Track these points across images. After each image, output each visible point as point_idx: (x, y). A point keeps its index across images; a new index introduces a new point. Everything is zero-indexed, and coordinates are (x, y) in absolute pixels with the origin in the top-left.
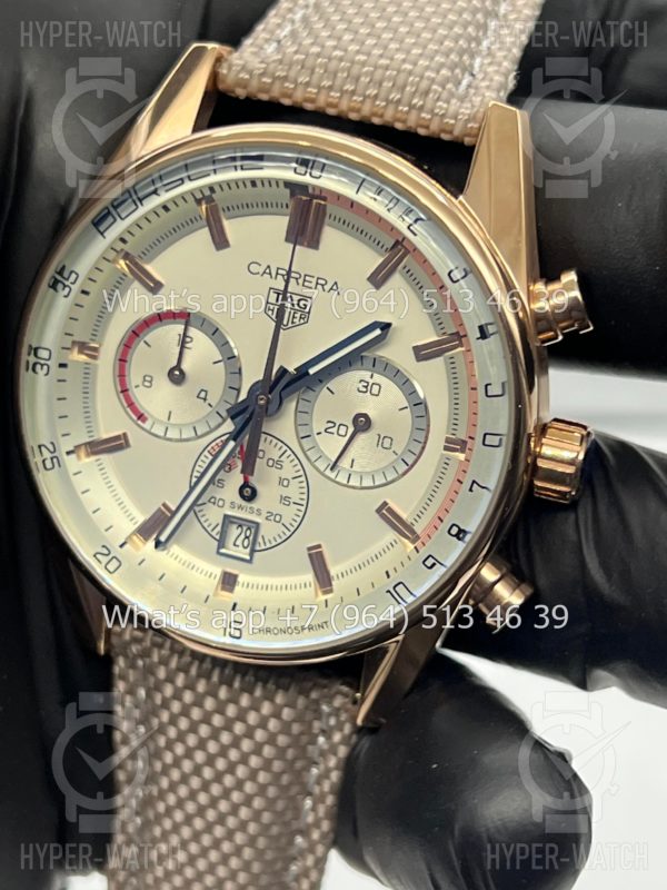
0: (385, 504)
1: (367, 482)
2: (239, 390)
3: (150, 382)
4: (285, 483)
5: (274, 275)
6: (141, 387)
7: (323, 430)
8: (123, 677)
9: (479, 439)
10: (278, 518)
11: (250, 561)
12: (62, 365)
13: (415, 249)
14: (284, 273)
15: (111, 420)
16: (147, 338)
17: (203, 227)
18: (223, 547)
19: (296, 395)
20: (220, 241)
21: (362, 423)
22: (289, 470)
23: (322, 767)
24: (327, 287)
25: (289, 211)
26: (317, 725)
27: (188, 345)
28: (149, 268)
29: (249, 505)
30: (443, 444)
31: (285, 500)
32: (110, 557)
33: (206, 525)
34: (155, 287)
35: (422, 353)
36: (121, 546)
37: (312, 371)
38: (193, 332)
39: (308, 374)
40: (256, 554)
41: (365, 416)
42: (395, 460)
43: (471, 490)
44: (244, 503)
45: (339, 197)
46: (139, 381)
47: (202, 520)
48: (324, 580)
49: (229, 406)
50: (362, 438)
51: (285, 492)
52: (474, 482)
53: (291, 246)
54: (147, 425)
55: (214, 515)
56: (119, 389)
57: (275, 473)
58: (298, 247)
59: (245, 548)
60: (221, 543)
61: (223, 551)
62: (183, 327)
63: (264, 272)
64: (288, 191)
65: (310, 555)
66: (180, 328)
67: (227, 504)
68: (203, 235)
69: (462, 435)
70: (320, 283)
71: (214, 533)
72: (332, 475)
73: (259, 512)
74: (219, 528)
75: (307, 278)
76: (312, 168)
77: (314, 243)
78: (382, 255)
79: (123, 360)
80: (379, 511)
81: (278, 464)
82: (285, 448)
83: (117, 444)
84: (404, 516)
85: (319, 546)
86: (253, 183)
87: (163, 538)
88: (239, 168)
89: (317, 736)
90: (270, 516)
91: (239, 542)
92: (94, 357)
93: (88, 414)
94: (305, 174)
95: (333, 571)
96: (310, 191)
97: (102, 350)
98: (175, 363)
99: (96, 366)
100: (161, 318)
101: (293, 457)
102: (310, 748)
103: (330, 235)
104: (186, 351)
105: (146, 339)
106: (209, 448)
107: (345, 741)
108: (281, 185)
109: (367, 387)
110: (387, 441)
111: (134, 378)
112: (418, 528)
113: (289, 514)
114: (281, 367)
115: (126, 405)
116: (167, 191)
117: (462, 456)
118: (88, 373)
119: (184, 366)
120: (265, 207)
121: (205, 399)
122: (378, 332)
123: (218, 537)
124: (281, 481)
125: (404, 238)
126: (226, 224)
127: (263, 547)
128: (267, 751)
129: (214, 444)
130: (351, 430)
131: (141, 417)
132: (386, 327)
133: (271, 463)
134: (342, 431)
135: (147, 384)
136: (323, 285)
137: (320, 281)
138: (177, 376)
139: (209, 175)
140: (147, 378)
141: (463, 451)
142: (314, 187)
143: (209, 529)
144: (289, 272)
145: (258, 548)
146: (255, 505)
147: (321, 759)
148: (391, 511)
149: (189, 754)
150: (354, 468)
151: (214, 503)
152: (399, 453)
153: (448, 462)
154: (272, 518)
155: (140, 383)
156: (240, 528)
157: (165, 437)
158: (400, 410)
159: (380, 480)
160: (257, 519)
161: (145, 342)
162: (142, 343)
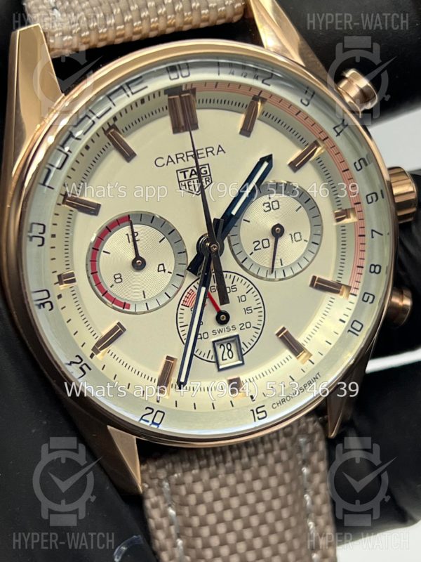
0: (314, 278)
1: (297, 269)
2: (185, 253)
3: (120, 278)
4: (243, 298)
5: (176, 161)
6: (115, 285)
7: (253, 250)
10: (248, 325)
11: (243, 364)
12: (59, 296)
13: (272, 95)
15: (106, 319)
20: (128, 155)
21: (278, 232)
22: (242, 288)
24: (215, 152)
25: (168, 111)
27: (137, 238)
28: (85, 198)
29: (225, 326)
30: (334, 218)
31: (248, 310)
32: (154, 413)
33: (201, 356)
34: (93, 209)
35: (295, 166)
37: (234, 212)
38: (137, 228)
39: (232, 215)
40: (244, 356)
41: (278, 225)
42: (308, 245)
43: (373, 237)
44: (222, 327)
45: (205, 83)
46: (112, 281)
48: (296, 349)
49: (186, 266)
51: (245, 305)
52: (372, 231)
54: (132, 309)
55: (205, 346)
56: (101, 294)
57: (234, 296)
58: (193, 132)
59: (232, 357)
60: (218, 366)
61: (221, 367)
62: (128, 227)
63: (168, 162)
64: (166, 97)
65: (280, 338)
66: (127, 229)
68: (114, 157)
69: (347, 206)
70: (209, 150)
71: (209, 359)
72: (272, 276)
73: (234, 328)
74: (212, 353)
77: (196, 126)
78: (244, 113)
79: (94, 272)
80: (312, 285)
81: (234, 288)
82: (233, 275)
83: (117, 332)
84: (329, 278)
85: (284, 329)
86: (142, 101)
87: (182, 380)
88: (130, 94)
89: (301, 467)
91: (226, 356)
92: (74, 281)
94: (178, 77)
95: (300, 340)
96: (183, 88)
97: (76, 273)
98: (133, 256)
99: (77, 286)
100: (108, 230)
101: (241, 278)
102: (301, 478)
103: (203, 115)
105: (104, 249)
106: (181, 303)
107: (321, 459)
108: (162, 93)
109: (270, 206)
110: (298, 236)
111: (107, 280)
112: (345, 281)
113: (254, 318)
115: (110, 303)
118: (74, 294)
119: (140, 255)
121: (164, 270)
122: (266, 164)
123: (213, 360)
125: (261, 92)
126: (126, 141)
127: (246, 350)
129: (184, 298)
130: (272, 241)
131: (125, 305)
132: (269, 159)
133: (228, 290)
134: (266, 244)
135: (118, 281)
136: (211, 152)
137: (208, 150)
138: (139, 264)
139: (111, 109)
140: (116, 277)
142: (186, 84)
143: (205, 358)
145: (243, 353)
146: (230, 324)
148: (320, 280)
150: (284, 265)
151: (201, 338)
152: (308, 239)
153: (343, 228)
154: (244, 327)
155: (114, 283)
156: (222, 347)
157: (149, 311)
158: (297, 210)
159: (304, 263)
160: (235, 333)
161: (104, 252)
162: (102, 253)
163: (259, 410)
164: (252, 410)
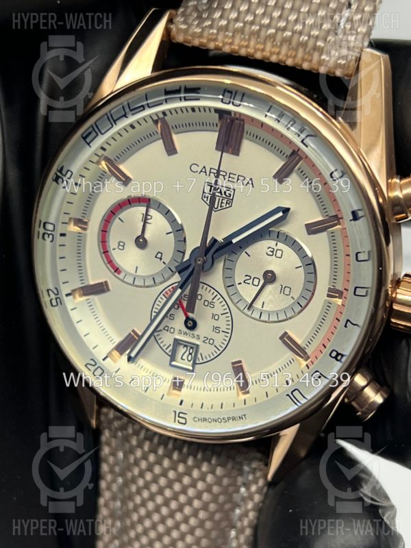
0: (285, 333)
1: (273, 318)
2: (184, 253)
3: (123, 246)
4: (216, 317)
5: (208, 173)
6: (117, 250)
7: (242, 282)
8: (108, 444)
9: (351, 290)
10: (211, 341)
11: (193, 371)
12: (63, 235)
13: (307, 157)
14: (215, 171)
15: (96, 272)
16: (120, 216)
17: (159, 139)
18: (174, 360)
19: (223, 257)
20: (171, 149)
21: (270, 277)
22: (219, 308)
23: (243, 509)
24: (245, 182)
25: (218, 128)
26: (240, 480)
27: (149, 221)
28: (122, 167)
29: (191, 332)
30: (327, 292)
31: (216, 329)
32: (96, 367)
33: (162, 345)
34: (126, 181)
35: (312, 229)
36: (104, 360)
37: (234, 241)
38: (152, 212)
39: (231, 242)
40: (197, 366)
41: (272, 272)
42: (293, 303)
43: (346, 326)
44: (188, 331)
45: (253, 119)
46: (115, 245)
47: (159, 341)
48: (243, 385)
49: (177, 264)
50: (269, 288)
51: (216, 324)
52: (348, 320)
53: (220, 153)
54: (121, 276)
55: (167, 339)
56: (102, 251)
57: (209, 311)
58: (224, 154)
59: (189, 361)
60: (173, 358)
61: (174, 363)
62: (145, 208)
63: (201, 171)
64: (217, 115)
65: (233, 367)
66: (143, 209)
67: (177, 331)
68: (159, 145)
69: (339, 287)
71: (167, 351)
72: (249, 313)
73: (198, 338)
74: (171, 348)
75: (231, 176)
76: (234, 99)
77: (236, 152)
78: (283, 160)
79: (104, 231)
80: (281, 338)
81: (211, 304)
82: (216, 293)
83: (101, 288)
84: (299, 341)
85: (240, 362)
86: (193, 109)
87: (133, 355)
88: (183, 99)
89: (240, 487)
90: (207, 340)
91: (185, 357)
92: (85, 229)
93: (81, 268)
94: (229, 104)
96: (233, 115)
97: (90, 224)
98: (139, 233)
99: (85, 235)
100: (129, 202)
101: (221, 299)
102: (235, 496)
103: (247, 146)
104: (147, 225)
106: (163, 293)
107: (259, 491)
108: (213, 111)
109: (273, 252)
110: (287, 290)
111: (112, 243)
112: (309, 351)
113: (219, 339)
114: (213, 238)
115: (106, 262)
116: (133, 114)
117: (339, 301)
118: (80, 239)
119: (147, 236)
120: (201, 126)
121: (161, 259)
122: (280, 214)
123: (170, 354)
124: (213, 316)
125: (299, 149)
126: (175, 137)
127: (201, 361)
128: (206, 496)
129: (167, 289)
130: (262, 282)
131: (117, 270)
132: (286, 211)
133: (206, 303)
134: (256, 282)
135: (121, 247)
136: (242, 181)
137: (240, 178)
138: (141, 242)
139: (162, 104)
140: (121, 244)
141: (340, 298)
142: (235, 113)
143: (164, 348)
144: (218, 171)
145: (198, 362)
146: (196, 332)
147: (242, 503)
148: (290, 338)
149: (152, 498)
150: (264, 309)
151: (167, 330)
152: (296, 298)
153: (329, 305)
154: (207, 341)
155: (116, 247)
156: (185, 348)
157: (133, 284)
158: (297, 268)
159: (282, 317)
160: (197, 342)
161: (119, 218)
162: (117, 219)
163: (181, 415)
164: (175, 412)
